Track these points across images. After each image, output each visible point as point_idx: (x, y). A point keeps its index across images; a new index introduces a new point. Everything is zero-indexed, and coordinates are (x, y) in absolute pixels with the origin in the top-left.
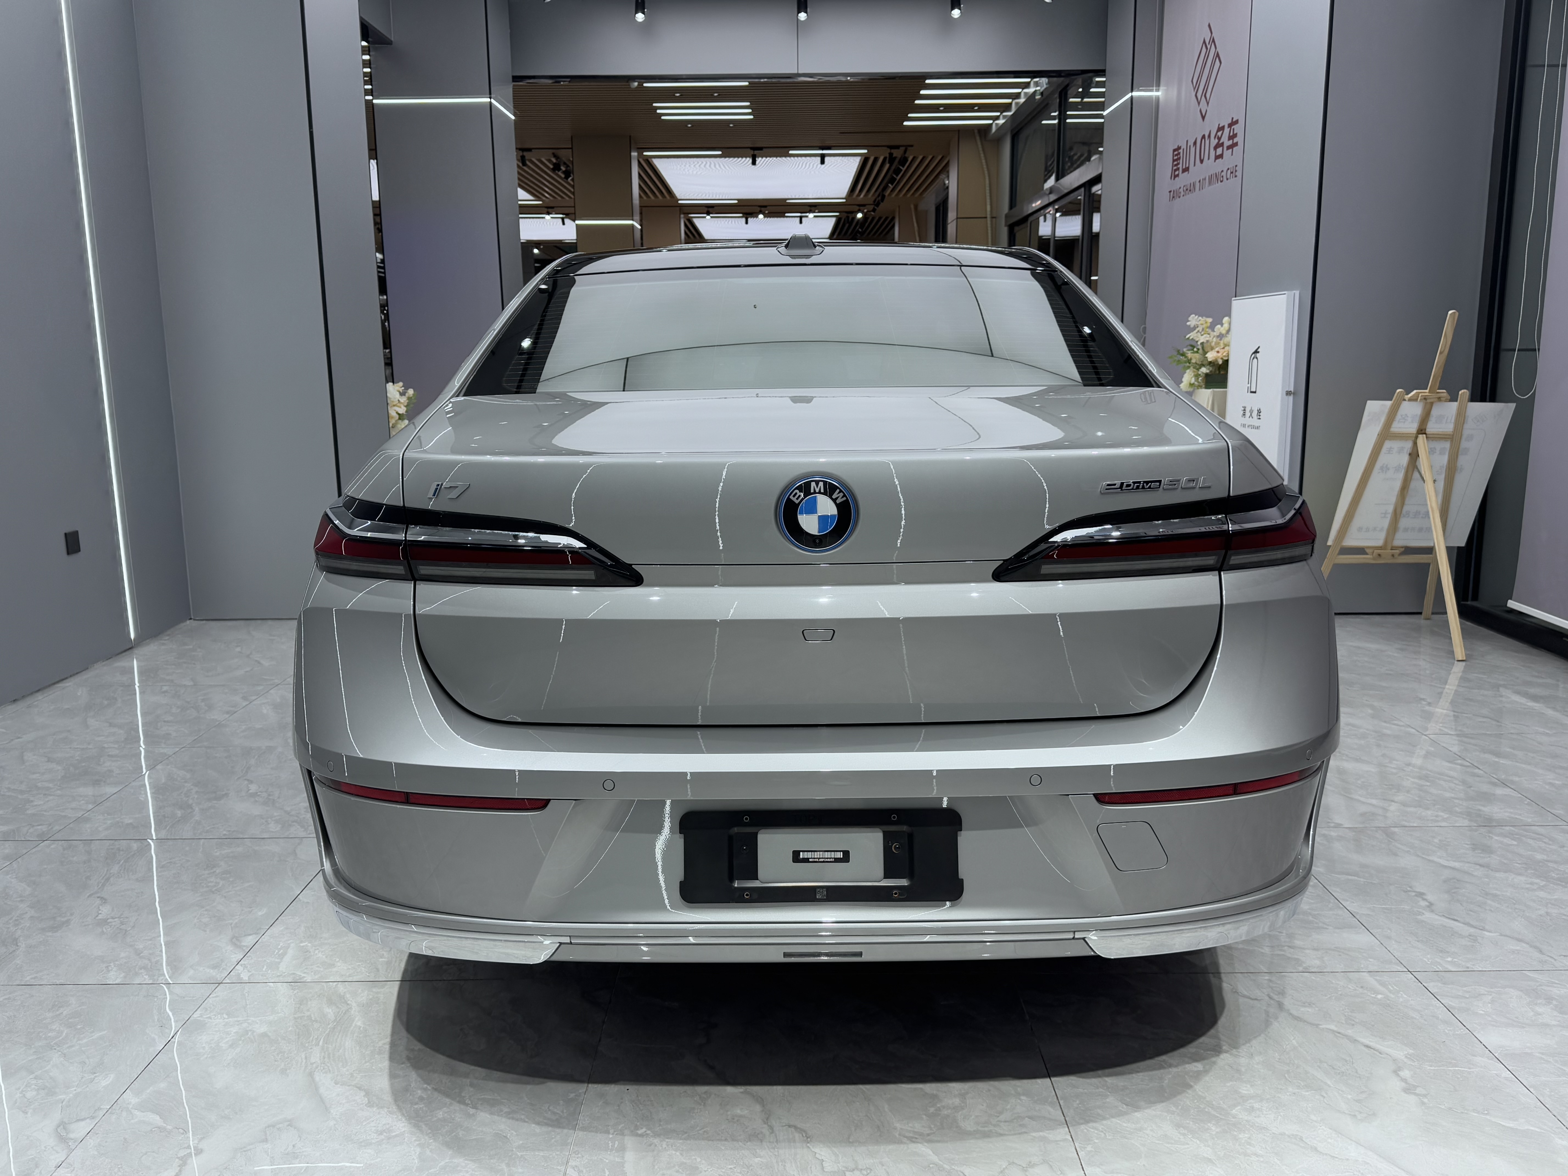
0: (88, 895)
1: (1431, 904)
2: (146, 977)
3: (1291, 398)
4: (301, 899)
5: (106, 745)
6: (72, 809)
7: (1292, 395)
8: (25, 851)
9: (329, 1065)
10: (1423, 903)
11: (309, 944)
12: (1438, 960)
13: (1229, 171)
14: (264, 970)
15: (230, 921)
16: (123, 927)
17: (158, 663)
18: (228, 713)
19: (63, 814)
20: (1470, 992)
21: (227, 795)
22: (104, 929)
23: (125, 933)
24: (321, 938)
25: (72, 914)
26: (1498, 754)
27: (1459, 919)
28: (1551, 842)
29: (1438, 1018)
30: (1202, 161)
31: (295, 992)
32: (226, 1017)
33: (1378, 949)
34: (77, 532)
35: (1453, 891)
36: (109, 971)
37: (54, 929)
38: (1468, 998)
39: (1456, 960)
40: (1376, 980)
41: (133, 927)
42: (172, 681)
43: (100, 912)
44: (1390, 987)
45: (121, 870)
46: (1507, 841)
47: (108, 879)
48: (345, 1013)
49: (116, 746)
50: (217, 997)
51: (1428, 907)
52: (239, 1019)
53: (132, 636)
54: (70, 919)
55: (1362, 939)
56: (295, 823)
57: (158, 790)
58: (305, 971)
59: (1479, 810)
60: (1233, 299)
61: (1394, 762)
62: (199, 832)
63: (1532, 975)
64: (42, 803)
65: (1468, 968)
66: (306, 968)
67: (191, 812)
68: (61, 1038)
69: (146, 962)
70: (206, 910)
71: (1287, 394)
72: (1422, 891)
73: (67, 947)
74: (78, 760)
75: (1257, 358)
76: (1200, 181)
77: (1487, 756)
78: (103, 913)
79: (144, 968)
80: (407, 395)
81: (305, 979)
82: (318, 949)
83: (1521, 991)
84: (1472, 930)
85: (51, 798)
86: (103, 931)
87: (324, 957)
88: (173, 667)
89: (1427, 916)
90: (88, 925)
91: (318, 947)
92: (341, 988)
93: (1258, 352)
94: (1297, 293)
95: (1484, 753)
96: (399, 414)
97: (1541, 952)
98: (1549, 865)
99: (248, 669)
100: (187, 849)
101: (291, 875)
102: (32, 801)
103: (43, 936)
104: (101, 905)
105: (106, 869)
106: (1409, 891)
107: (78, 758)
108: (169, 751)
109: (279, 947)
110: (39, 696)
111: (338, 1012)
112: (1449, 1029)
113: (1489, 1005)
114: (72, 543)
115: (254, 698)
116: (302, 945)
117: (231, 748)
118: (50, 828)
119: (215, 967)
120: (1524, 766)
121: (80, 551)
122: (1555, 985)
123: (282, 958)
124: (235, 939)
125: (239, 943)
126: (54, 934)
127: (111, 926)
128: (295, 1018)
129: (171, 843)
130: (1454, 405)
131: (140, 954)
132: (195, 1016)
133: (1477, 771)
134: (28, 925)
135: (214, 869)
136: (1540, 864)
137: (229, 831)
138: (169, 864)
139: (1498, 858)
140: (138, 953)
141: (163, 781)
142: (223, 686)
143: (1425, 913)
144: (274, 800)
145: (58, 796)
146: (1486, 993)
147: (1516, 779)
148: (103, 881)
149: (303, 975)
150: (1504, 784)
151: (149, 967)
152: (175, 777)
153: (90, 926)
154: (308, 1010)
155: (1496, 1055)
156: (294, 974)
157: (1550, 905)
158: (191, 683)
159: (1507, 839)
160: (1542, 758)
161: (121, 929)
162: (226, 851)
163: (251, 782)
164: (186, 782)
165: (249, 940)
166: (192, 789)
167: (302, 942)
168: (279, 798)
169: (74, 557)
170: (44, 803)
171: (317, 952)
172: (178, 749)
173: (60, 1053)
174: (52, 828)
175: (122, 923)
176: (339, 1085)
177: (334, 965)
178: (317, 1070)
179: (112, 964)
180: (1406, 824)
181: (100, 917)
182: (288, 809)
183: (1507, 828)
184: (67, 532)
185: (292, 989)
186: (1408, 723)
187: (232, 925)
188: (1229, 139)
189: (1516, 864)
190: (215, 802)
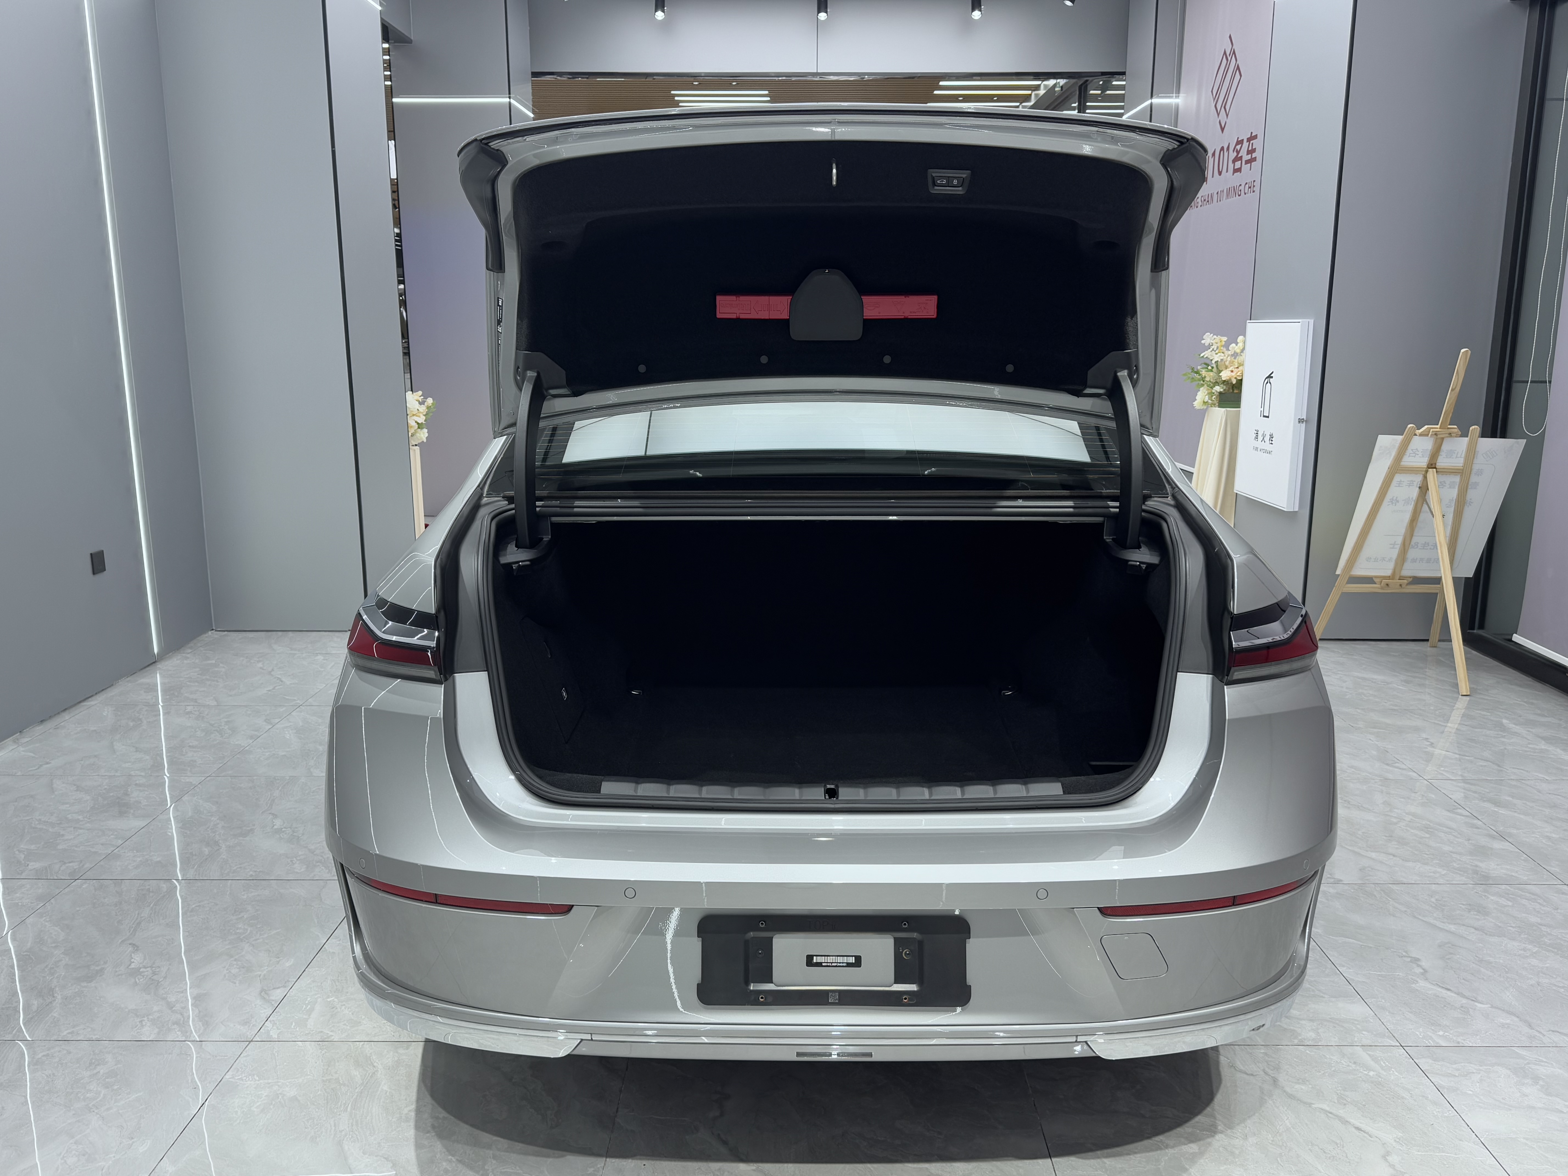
0: (120, 941)
1: (1425, 971)
2: (179, 1033)
3: (1304, 425)
4: (327, 948)
5: (132, 773)
6: (102, 844)
7: (1305, 422)
8: (57, 891)
9: (357, 1133)
10: (1418, 970)
11: (336, 1000)
12: (1430, 1034)
13: (1247, 186)
14: (292, 1027)
15: (260, 973)
16: (155, 977)
17: (181, 679)
18: (251, 737)
19: (93, 850)
20: (1459, 1070)
21: (252, 830)
22: (137, 980)
23: (158, 983)
24: (347, 993)
25: (105, 963)
26: (1497, 803)
27: (1451, 989)
28: (1545, 904)
29: (1427, 1098)
30: (1220, 173)
31: (323, 1052)
32: (257, 1079)
33: (1372, 1021)
34: (103, 551)
35: (1447, 957)
36: (142, 1026)
37: (89, 978)
38: (1456, 1076)
39: (1447, 1034)
40: (1369, 1055)
41: (165, 978)
42: (195, 701)
43: (132, 960)
44: (1382, 1063)
45: (151, 914)
46: (1503, 901)
47: (139, 924)
48: (371, 1077)
49: (143, 774)
50: (248, 1056)
51: (1422, 974)
52: (270, 1081)
53: (156, 651)
54: (103, 968)
55: (1358, 1010)
56: (319, 864)
57: (185, 825)
58: (332, 1029)
59: (1477, 866)
60: (1248, 321)
61: (1395, 810)
62: (226, 872)
63: (1520, 1052)
64: (72, 837)
65: (1458, 1043)
66: (334, 1026)
67: (218, 850)
68: (98, 1100)
69: (179, 1016)
70: (235, 960)
71: (1299, 422)
72: (1417, 957)
73: (102, 999)
74: (106, 789)
75: (1270, 383)
76: (1218, 193)
77: (1487, 805)
78: (135, 961)
79: (176, 1023)
80: (426, 404)
81: (333, 1037)
82: (344, 1005)
83: (1510, 1069)
84: (1464, 1001)
85: (81, 831)
86: (136, 982)
87: (350, 1013)
88: (197, 684)
89: (1422, 984)
90: (122, 975)
91: (344, 1003)
92: (368, 1048)
93: (1272, 377)
94: (1312, 321)
95: (1484, 801)
96: (418, 423)
97: (1530, 1026)
98: (1543, 929)
99: (271, 688)
100: (215, 891)
101: (316, 922)
102: (63, 835)
103: (79, 987)
104: (134, 953)
105: (137, 912)
106: (1405, 956)
107: (106, 787)
108: (195, 780)
109: (307, 1002)
110: (66, 716)
111: (366, 1075)
112: (1437, 1110)
113: (1478, 1084)
114: (98, 563)
115: (277, 721)
116: (329, 1000)
117: (255, 778)
118: (82, 864)
119: (246, 1023)
120: (1522, 816)
121: (105, 570)
122: (1543, 1064)
123: (309, 1015)
124: (263, 993)
125: (266, 996)
126: (89, 984)
127: (143, 976)
128: (323, 1081)
129: (199, 884)
130: (1466, 440)
131: (173, 1008)
132: (227, 1077)
133: (1476, 821)
134: (63, 974)
135: (242, 914)
136: (1534, 928)
137: (255, 871)
138: (198, 908)
139: (1493, 921)
140: (170, 1006)
141: (190, 814)
142: (246, 706)
143: (1420, 981)
144: (299, 837)
145: (88, 830)
146: (1475, 1071)
147: (1514, 831)
148: (134, 926)
149: (331, 1033)
150: (1502, 837)
151: (181, 1022)
152: (202, 810)
153: (124, 976)
154: (336, 1073)
155: (1482, 1140)
156: (322, 1032)
157: (1541, 974)
158: (215, 703)
159: (1503, 899)
160: (1541, 808)
161: (153, 980)
162: (253, 894)
163: (275, 816)
164: (212, 816)
165: (277, 994)
166: (218, 824)
167: (328, 997)
168: (303, 834)
169: (99, 576)
170: (74, 838)
171: (343, 1007)
172: (204, 778)
173: (98, 1116)
174: (83, 865)
175: (154, 973)
176: (367, 1156)
177: (360, 1022)
178: (345, 1139)
179: (146, 1019)
180: (1405, 881)
181: (133, 966)
182: (312, 847)
183: (1503, 887)
184: (92, 551)
185: (320, 1049)
186: (1410, 767)
187: (261, 977)
188: (1247, 154)
189: (1510, 928)
190: (241, 838)
